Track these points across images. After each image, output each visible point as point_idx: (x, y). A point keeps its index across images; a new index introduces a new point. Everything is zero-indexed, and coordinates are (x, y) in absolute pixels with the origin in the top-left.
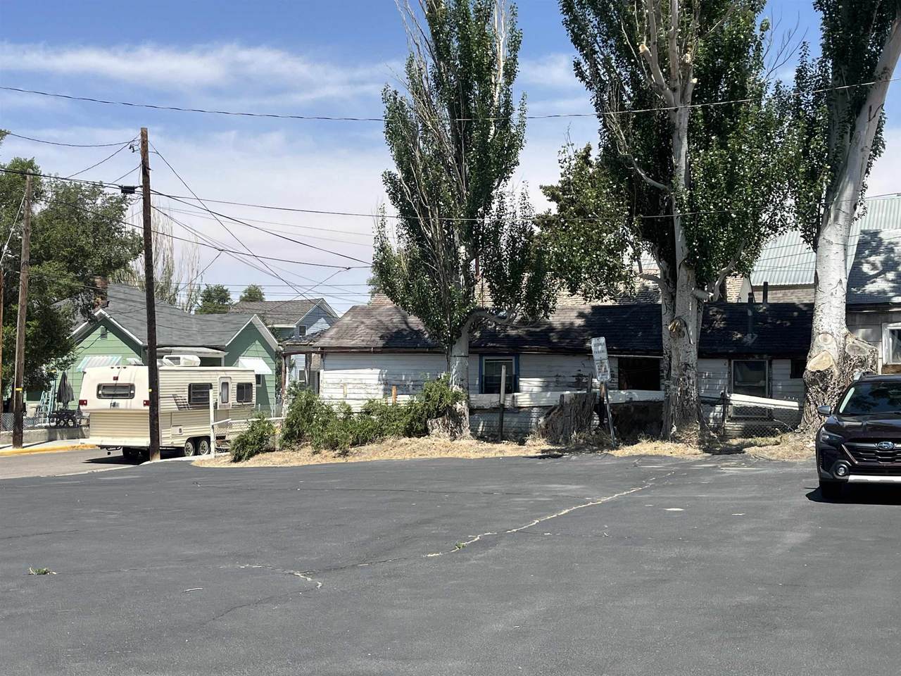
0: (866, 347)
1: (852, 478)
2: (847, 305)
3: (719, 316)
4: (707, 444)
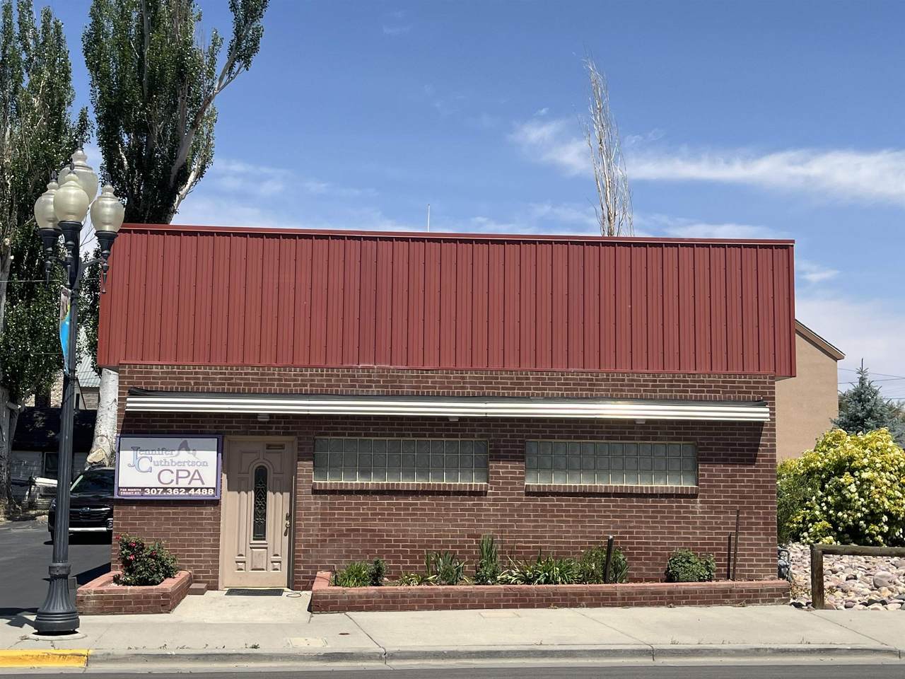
3: (40, 418)
4: (11, 514)
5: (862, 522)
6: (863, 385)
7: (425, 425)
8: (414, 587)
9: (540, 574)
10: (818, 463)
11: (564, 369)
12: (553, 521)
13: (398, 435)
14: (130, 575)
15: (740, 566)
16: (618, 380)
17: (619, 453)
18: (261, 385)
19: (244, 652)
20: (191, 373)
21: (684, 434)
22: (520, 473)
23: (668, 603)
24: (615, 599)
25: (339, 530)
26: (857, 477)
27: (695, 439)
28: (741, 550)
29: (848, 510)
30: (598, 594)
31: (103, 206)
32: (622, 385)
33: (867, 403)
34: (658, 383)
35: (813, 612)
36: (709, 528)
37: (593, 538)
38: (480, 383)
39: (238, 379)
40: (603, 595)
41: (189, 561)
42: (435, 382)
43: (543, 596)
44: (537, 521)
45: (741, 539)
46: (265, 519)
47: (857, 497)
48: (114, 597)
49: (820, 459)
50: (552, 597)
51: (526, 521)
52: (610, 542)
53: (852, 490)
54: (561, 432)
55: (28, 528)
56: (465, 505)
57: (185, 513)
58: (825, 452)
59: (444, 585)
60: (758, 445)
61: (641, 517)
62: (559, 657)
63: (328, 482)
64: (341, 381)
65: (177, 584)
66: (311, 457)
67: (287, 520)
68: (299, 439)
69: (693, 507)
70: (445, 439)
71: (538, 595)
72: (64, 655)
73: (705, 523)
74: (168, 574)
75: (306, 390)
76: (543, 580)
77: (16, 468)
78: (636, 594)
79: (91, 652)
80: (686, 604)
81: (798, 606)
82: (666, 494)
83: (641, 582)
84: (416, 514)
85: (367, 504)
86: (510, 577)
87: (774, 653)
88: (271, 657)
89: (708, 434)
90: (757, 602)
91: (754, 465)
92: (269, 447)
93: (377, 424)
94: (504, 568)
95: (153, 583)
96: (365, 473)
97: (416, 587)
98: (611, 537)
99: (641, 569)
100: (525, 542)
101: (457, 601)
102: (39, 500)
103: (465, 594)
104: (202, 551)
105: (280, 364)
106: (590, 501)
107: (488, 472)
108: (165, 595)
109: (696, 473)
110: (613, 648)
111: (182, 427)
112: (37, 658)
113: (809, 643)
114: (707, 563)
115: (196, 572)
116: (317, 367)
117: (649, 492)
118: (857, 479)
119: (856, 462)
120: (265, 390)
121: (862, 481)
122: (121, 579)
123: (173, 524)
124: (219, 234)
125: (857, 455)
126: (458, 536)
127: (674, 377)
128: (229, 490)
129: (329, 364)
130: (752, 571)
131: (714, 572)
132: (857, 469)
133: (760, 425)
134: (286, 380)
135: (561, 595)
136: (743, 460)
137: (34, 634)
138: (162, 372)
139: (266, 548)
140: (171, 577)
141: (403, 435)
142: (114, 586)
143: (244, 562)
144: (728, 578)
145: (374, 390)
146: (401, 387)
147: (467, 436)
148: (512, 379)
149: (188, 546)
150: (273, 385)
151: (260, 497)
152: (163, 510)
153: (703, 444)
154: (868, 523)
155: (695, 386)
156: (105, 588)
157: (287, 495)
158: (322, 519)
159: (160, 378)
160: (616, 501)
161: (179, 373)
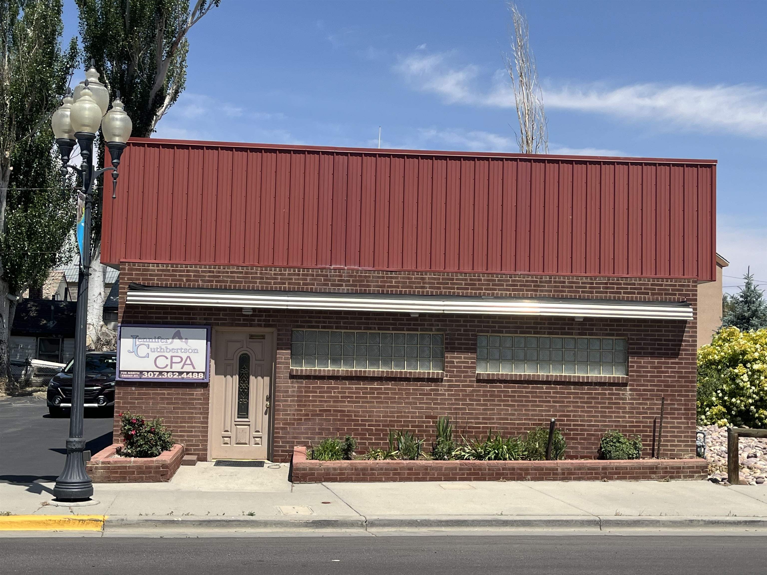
0: (111, 333)
1: (62, 405)
2: (104, 307)
3: (34, 308)
4: (11, 390)
5: (752, 407)
6: (749, 288)
7: (389, 319)
8: (381, 461)
9: (490, 451)
10: (715, 356)
11: (512, 272)
12: (500, 405)
13: (366, 329)
14: (131, 447)
15: (664, 446)
16: (560, 282)
17: (559, 346)
18: (245, 282)
19: (242, 518)
20: (183, 271)
21: (617, 330)
22: (472, 363)
23: (602, 478)
24: (557, 474)
25: (313, 411)
26: (749, 368)
27: (627, 335)
28: (664, 432)
29: (740, 396)
30: (542, 469)
31: (113, 119)
32: (563, 287)
33: (752, 305)
34: (595, 285)
35: (729, 487)
36: (637, 413)
37: (535, 420)
38: (438, 283)
39: (226, 276)
40: (546, 470)
41: (181, 436)
42: (399, 282)
43: (494, 471)
44: (486, 405)
45: (665, 423)
46: (248, 400)
47: (749, 386)
48: (119, 468)
49: (717, 353)
50: (501, 471)
51: (477, 405)
52: (552, 424)
53: (744, 380)
54: (509, 327)
55: (26, 402)
56: (423, 390)
57: (178, 394)
58: (720, 346)
59: (406, 459)
60: (682, 341)
61: (577, 402)
62: (518, 526)
63: (304, 368)
64: (315, 280)
65: (173, 457)
66: (289, 346)
67: (267, 401)
68: (279, 330)
69: (623, 394)
70: (406, 332)
71: (489, 469)
72: (83, 520)
73: (634, 408)
74: (165, 447)
75: (285, 288)
76: (493, 457)
77: (13, 351)
78: (575, 470)
79: (106, 518)
80: (618, 478)
81: (715, 481)
82: (599, 383)
83: (577, 459)
84: (380, 398)
85: (338, 388)
86: (463, 454)
87: (705, 524)
88: (266, 524)
89: (638, 331)
90: (679, 477)
91: (678, 358)
92: (252, 337)
93: (347, 318)
94: (457, 446)
95: (152, 455)
96: (335, 361)
97: (382, 461)
98: (553, 420)
99: (577, 448)
100: (476, 423)
101: (418, 474)
102: (33, 378)
103: (426, 468)
104: (194, 427)
105: (261, 264)
106: (533, 388)
107: (444, 362)
108: (164, 466)
109: (626, 364)
110: (564, 518)
111: (176, 318)
112: (59, 523)
113: (735, 516)
114: (635, 443)
115: (187, 445)
116: (294, 268)
117: (585, 381)
118: (749, 370)
119: (749, 356)
120: (249, 287)
121: (754, 372)
122: (122, 451)
123: (168, 404)
124: (208, 148)
125: (749, 350)
126: (417, 417)
127: (609, 280)
128: (216, 374)
129: (305, 265)
130: (674, 450)
131: (641, 451)
132: (748, 361)
133: (682, 324)
134: (267, 278)
135: (509, 470)
136: (668, 354)
137: (53, 500)
138: (158, 270)
139: (249, 425)
140: (167, 450)
141: (370, 329)
142: (117, 456)
143: (230, 437)
144: (653, 456)
145: (344, 288)
146: (369, 286)
147: (426, 330)
148: (466, 280)
149: (181, 422)
150: (256, 283)
151: (244, 381)
152: (159, 391)
153: (633, 339)
154: (757, 407)
155: (627, 288)
156: (111, 459)
157: (267, 379)
158: (297, 401)
159: (156, 275)
160: (556, 388)
161: (173, 271)
